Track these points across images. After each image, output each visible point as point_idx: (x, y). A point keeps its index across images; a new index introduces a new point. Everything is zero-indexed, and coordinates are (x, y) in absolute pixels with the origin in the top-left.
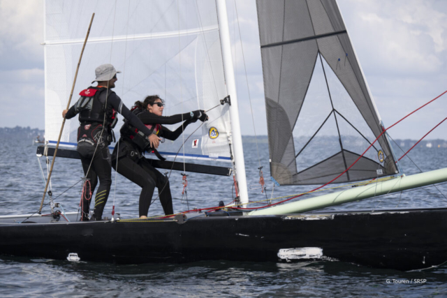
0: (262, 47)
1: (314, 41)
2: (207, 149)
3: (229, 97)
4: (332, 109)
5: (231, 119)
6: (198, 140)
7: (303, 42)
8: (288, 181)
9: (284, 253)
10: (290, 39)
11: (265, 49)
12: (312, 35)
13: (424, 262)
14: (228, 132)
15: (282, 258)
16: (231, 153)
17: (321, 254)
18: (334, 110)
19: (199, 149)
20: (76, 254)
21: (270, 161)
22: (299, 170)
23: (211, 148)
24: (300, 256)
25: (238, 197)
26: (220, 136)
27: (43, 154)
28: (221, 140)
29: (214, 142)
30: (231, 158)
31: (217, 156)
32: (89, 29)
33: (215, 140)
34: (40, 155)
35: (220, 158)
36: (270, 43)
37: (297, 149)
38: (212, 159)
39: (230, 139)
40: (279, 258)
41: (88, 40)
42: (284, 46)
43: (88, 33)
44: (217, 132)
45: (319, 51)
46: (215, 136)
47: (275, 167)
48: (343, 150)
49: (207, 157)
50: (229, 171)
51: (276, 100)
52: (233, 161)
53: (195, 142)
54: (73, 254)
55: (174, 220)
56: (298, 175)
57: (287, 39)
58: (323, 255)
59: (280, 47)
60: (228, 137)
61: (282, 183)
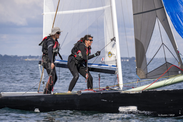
0: (134, 14)
1: (155, 11)
2: (107, 62)
3: (115, 38)
4: (162, 43)
5: (116, 48)
6: (104, 58)
7: (150, 12)
8: (144, 77)
9: (121, 109)
10: (146, 11)
11: (135, 15)
12: (154, 9)
13: (180, 113)
14: (115, 54)
15: (121, 111)
16: (116, 64)
17: (137, 109)
18: (163, 43)
19: (104, 62)
20: (38, 109)
21: (136, 67)
22: (148, 72)
23: (109, 61)
24: (128, 110)
25: (119, 84)
26: (113, 56)
27: (41, 65)
28: (113, 58)
29: (110, 59)
30: (116, 66)
31: (111, 65)
32: (58, 7)
33: (111, 58)
34: (40, 65)
35: (113, 66)
36: (137, 13)
37: (148, 62)
38: (110, 67)
39: (116, 57)
40: (119, 111)
41: (57, 13)
42: (143, 14)
43: (57, 9)
44: (111, 54)
45: (157, 16)
46: (111, 56)
47: (138, 70)
48: (167, 62)
49: (107, 65)
50: (115, 72)
51: (139, 39)
52: (117, 67)
53: (103, 59)
54: (37, 109)
55: (76, 94)
56: (148, 74)
57: (144, 11)
58: (138, 110)
59: (141, 14)
60: (115, 56)
61: (141, 78)
